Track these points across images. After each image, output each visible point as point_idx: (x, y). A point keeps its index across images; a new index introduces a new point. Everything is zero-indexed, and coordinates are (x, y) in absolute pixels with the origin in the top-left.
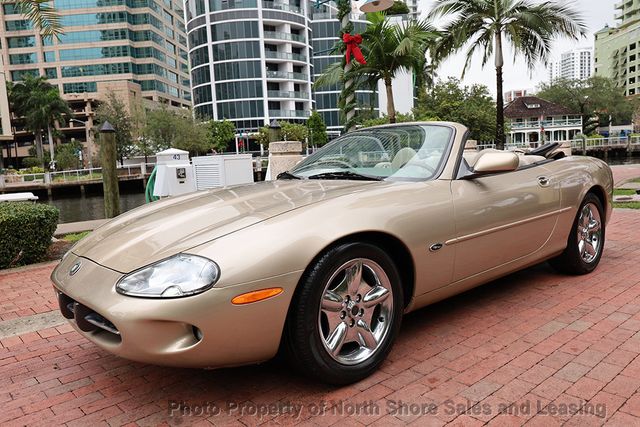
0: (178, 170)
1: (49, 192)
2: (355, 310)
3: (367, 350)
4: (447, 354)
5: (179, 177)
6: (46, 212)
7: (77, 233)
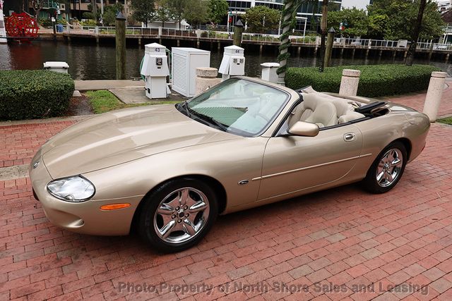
0: (157, 59)
1: (98, 40)
2: (182, 215)
3: (188, 236)
4: (241, 243)
5: (157, 64)
6: (65, 86)
7: (94, 91)
